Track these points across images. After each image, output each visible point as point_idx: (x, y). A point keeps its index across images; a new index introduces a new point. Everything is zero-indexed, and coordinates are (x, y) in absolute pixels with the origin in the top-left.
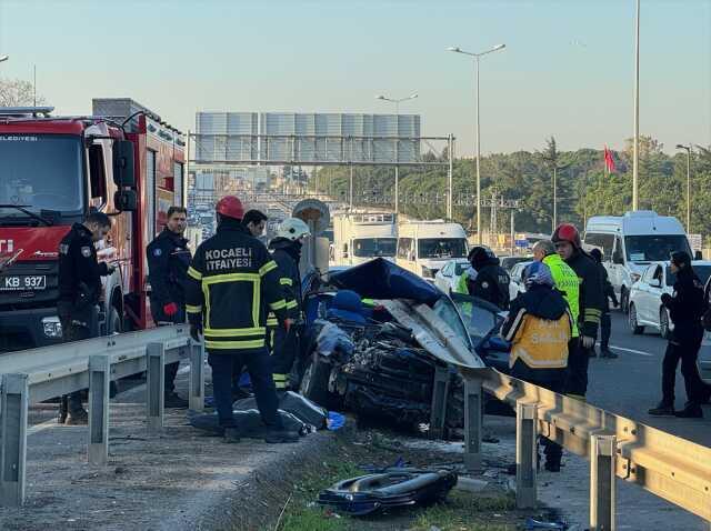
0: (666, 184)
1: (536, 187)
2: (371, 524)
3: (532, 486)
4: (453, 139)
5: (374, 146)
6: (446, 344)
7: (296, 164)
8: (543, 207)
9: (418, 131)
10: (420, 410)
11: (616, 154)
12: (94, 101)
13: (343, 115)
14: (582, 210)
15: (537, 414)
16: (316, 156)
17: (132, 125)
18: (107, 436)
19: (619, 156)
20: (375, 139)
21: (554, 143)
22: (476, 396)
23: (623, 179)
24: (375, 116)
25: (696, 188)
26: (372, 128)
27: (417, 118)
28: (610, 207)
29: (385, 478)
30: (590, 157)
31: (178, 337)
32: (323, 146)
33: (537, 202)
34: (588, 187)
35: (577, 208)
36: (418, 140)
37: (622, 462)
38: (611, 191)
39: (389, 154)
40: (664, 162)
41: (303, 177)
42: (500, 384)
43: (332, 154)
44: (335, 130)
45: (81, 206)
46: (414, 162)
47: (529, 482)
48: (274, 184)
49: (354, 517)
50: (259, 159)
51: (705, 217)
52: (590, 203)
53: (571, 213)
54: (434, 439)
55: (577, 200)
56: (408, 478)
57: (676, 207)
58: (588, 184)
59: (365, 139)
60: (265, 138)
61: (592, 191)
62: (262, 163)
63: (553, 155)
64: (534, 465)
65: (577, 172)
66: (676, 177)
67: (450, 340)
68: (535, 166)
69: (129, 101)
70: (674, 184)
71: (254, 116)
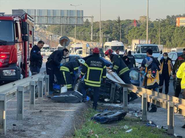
0: (152, 30)
1: (114, 31)
2: (106, 125)
3: (146, 115)
4: (93, 17)
5: (70, 19)
6: (115, 78)
7: (47, 24)
8: (116, 36)
9: (82, 15)
10: (107, 95)
11: (136, 21)
12: (12, 10)
13: (61, 10)
14: (128, 37)
15: (147, 96)
16: (53, 22)
17: (23, 17)
18: (35, 102)
19: (137, 21)
20: (70, 17)
21: (119, 18)
22: (126, 92)
23: (140, 28)
24: (70, 10)
25: (161, 31)
26: (69, 14)
27: (82, 11)
28: (136, 37)
29: (108, 113)
30: (129, 22)
31: (42, 76)
32: (55, 19)
33: (114, 35)
34: (130, 31)
35: (126, 37)
36: (83, 17)
37: (175, 108)
38: (136, 32)
39: (74, 21)
40: (150, 23)
41: (45, 27)
42: (133, 88)
43: (58, 21)
44: (59, 14)
45: (13, 40)
46: (81, 24)
47: (145, 114)
48: (36, 29)
49: (101, 123)
50: (36, 23)
51: (163, 39)
52: (130, 35)
53: (124, 38)
54: (111, 103)
55: (126, 34)
56: (114, 113)
57: (155, 37)
58: (129, 30)
59: (67, 17)
60: (38, 17)
61: (130, 32)
62: (37, 24)
63: (119, 21)
64: (147, 110)
65: (125, 26)
66: (155, 28)
67: (116, 76)
68: (113, 24)
69: (22, 10)
70: (154, 30)
71: (35, 10)
